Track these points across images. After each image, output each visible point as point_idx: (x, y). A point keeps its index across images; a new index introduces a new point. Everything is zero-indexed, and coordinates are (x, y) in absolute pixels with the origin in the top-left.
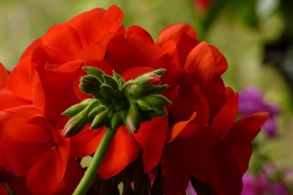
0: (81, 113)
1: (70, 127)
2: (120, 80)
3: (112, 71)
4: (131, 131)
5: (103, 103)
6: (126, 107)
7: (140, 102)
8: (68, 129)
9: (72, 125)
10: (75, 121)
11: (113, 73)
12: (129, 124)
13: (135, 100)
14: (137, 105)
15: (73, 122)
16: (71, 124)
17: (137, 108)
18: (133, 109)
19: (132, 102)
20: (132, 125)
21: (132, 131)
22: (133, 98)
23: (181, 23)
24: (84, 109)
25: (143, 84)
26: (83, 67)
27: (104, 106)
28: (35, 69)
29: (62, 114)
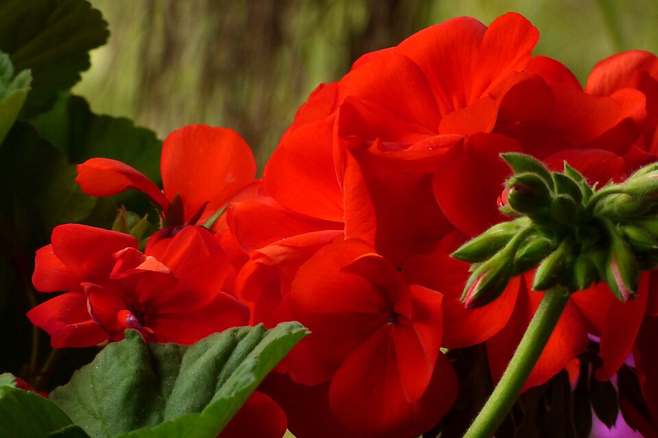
0: (498, 255)
1: (481, 285)
2: (582, 182)
3: (563, 163)
4: (621, 296)
5: (549, 233)
6: (604, 243)
7: (631, 232)
8: (475, 291)
9: (483, 281)
10: (489, 272)
11: (565, 168)
12: (615, 280)
13: (623, 227)
14: (626, 238)
15: (485, 275)
16: (480, 280)
17: (628, 245)
18: (619, 247)
19: (616, 231)
20: (622, 283)
21: (623, 295)
22: (615, 223)
23: (636, 51)
24: (504, 245)
25: (648, 194)
26: (501, 155)
27: (548, 240)
28: (348, 152)
29: (451, 255)
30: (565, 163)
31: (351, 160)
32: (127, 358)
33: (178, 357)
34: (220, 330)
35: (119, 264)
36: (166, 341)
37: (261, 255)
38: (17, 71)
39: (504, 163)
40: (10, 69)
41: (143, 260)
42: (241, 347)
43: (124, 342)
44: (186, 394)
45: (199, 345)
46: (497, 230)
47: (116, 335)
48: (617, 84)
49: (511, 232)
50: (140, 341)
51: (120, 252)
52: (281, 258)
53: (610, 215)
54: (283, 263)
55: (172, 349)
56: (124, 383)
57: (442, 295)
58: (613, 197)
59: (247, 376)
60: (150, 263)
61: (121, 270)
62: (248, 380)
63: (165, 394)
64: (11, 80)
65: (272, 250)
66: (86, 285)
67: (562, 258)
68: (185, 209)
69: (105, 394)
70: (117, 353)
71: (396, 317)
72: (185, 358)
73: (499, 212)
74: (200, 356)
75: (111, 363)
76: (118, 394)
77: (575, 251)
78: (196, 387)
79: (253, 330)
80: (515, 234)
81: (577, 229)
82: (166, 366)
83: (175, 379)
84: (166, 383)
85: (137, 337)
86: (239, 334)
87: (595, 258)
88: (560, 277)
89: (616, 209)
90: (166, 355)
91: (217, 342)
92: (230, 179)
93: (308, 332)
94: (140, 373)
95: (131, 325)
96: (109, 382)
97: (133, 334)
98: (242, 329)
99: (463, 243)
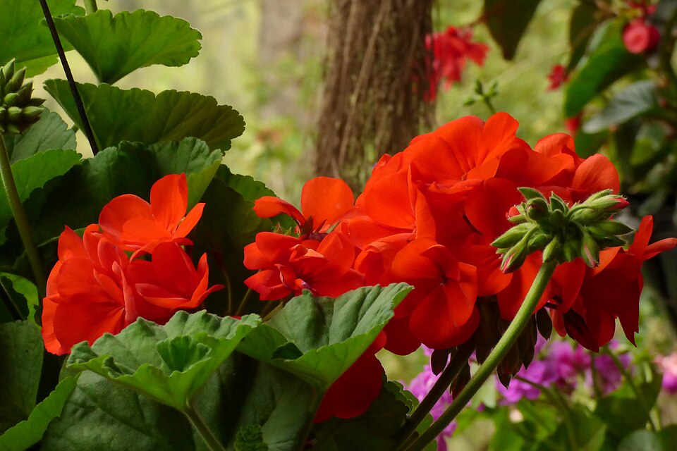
0: (519, 244)
1: (511, 261)
2: (562, 202)
4: (591, 265)
5: (547, 231)
6: (578, 236)
7: (592, 229)
8: (509, 264)
9: (513, 258)
10: (515, 253)
11: (553, 195)
12: (587, 256)
13: (587, 227)
14: (590, 233)
15: (513, 255)
16: (511, 257)
18: (586, 235)
19: (585, 229)
20: (591, 257)
22: (583, 225)
24: (521, 238)
25: (605, 208)
26: (518, 188)
27: (546, 235)
28: (418, 190)
29: (491, 245)
30: (552, 192)
31: (420, 194)
32: (306, 304)
33: (331, 304)
34: (355, 288)
35: (293, 255)
36: (323, 296)
37: (371, 247)
38: (211, 150)
39: (520, 193)
40: (207, 149)
41: (307, 252)
42: (369, 297)
43: (301, 297)
44: (342, 324)
45: (344, 296)
46: (513, 231)
47: (297, 292)
48: (551, 151)
49: (523, 231)
50: (311, 296)
51: (295, 247)
52: (383, 249)
53: (579, 220)
54: (384, 251)
55: (327, 300)
56: (307, 318)
57: (475, 267)
58: (580, 211)
59: (388, 313)
60: (311, 253)
61: (296, 257)
62: (389, 315)
63: (327, 324)
64: (208, 155)
65: (378, 244)
66: (278, 266)
67: (557, 244)
68: (314, 223)
69: (294, 325)
70: (299, 302)
71: (446, 280)
72: (335, 305)
73: (508, 221)
74: (345, 303)
75: (296, 308)
76: (303, 324)
77: (562, 241)
78: (346, 320)
79: (375, 288)
80: (526, 233)
81: (564, 228)
82: (326, 309)
83: (332, 316)
84: (327, 318)
85: (309, 294)
86: (366, 290)
87: (574, 244)
88: (557, 255)
89: (583, 217)
90: (325, 303)
91: (354, 295)
92: (338, 207)
93: (413, 288)
94: (314, 312)
95: (304, 287)
96: (297, 319)
97: (307, 292)
98: (368, 288)
99: (496, 237)
